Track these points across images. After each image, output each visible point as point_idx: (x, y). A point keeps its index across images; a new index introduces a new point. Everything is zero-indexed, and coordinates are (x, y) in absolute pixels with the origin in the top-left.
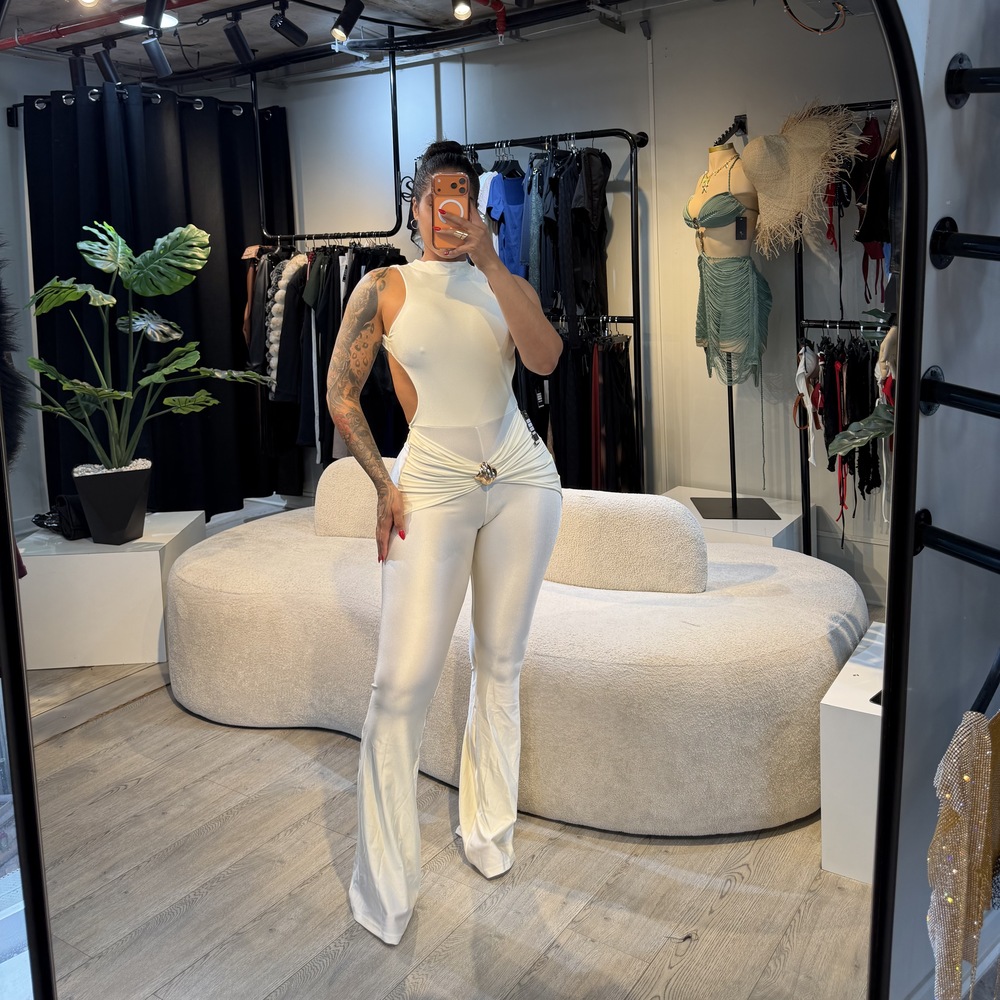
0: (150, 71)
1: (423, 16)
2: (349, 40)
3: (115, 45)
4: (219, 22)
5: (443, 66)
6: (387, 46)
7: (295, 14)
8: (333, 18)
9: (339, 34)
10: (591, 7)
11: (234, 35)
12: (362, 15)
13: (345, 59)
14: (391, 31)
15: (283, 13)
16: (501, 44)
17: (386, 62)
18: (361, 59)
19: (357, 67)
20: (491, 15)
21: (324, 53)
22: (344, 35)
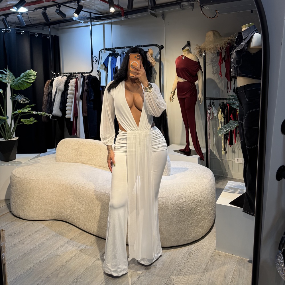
0: (19, 24)
1: (101, 11)
2: (78, 17)
4: (40, 11)
5: (105, 25)
6: (89, 19)
7: (63, 9)
10: (148, 10)
11: (44, 14)
12: (82, 10)
13: (76, 22)
14: (91, 15)
15: (59, 9)
16: (123, 19)
17: (89, 24)
18: (81, 22)
19: (80, 25)
21: (70, 20)
22: (77, 15)
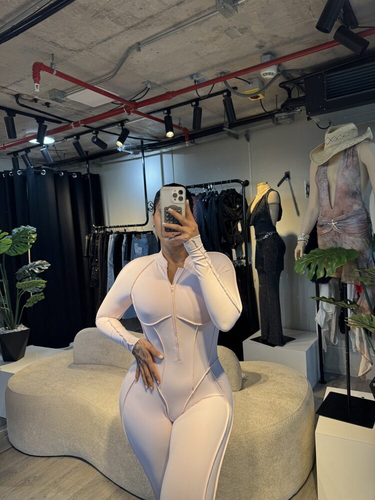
0: (44, 161)
1: (155, 135)
2: (124, 146)
3: (30, 151)
4: (72, 140)
5: (164, 156)
6: (141, 148)
7: (101, 136)
8: (117, 137)
9: (119, 144)
10: (225, 129)
11: (77, 145)
12: (129, 135)
13: (123, 154)
14: (142, 142)
15: (97, 136)
16: (187, 145)
17: (140, 155)
18: (130, 154)
19: (129, 157)
20: (182, 134)
21: (114, 152)
22: (121, 144)
